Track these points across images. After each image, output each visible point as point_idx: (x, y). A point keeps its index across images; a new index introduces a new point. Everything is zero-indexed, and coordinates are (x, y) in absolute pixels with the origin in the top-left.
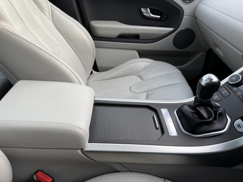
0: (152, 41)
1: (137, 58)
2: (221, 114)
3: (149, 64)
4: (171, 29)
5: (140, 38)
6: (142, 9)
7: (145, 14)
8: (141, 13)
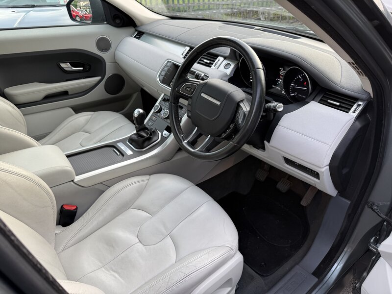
0: (83, 94)
1: (73, 115)
2: (154, 132)
3: (90, 116)
4: (99, 78)
5: (69, 93)
6: (61, 64)
7: (66, 69)
8: (62, 69)
